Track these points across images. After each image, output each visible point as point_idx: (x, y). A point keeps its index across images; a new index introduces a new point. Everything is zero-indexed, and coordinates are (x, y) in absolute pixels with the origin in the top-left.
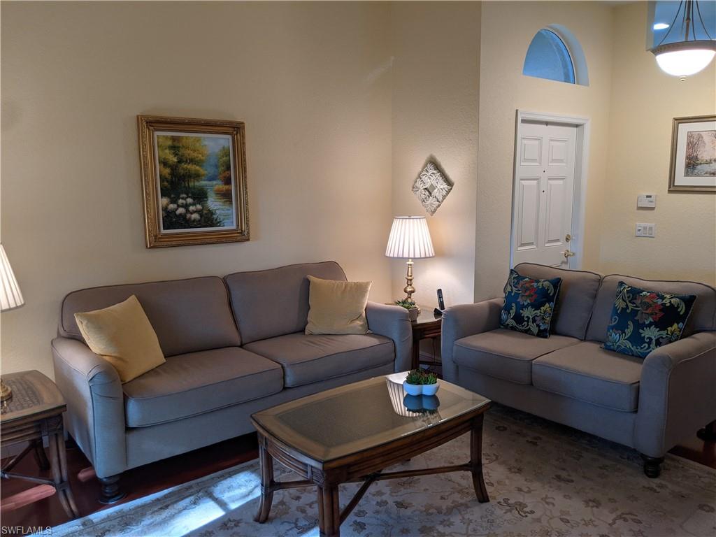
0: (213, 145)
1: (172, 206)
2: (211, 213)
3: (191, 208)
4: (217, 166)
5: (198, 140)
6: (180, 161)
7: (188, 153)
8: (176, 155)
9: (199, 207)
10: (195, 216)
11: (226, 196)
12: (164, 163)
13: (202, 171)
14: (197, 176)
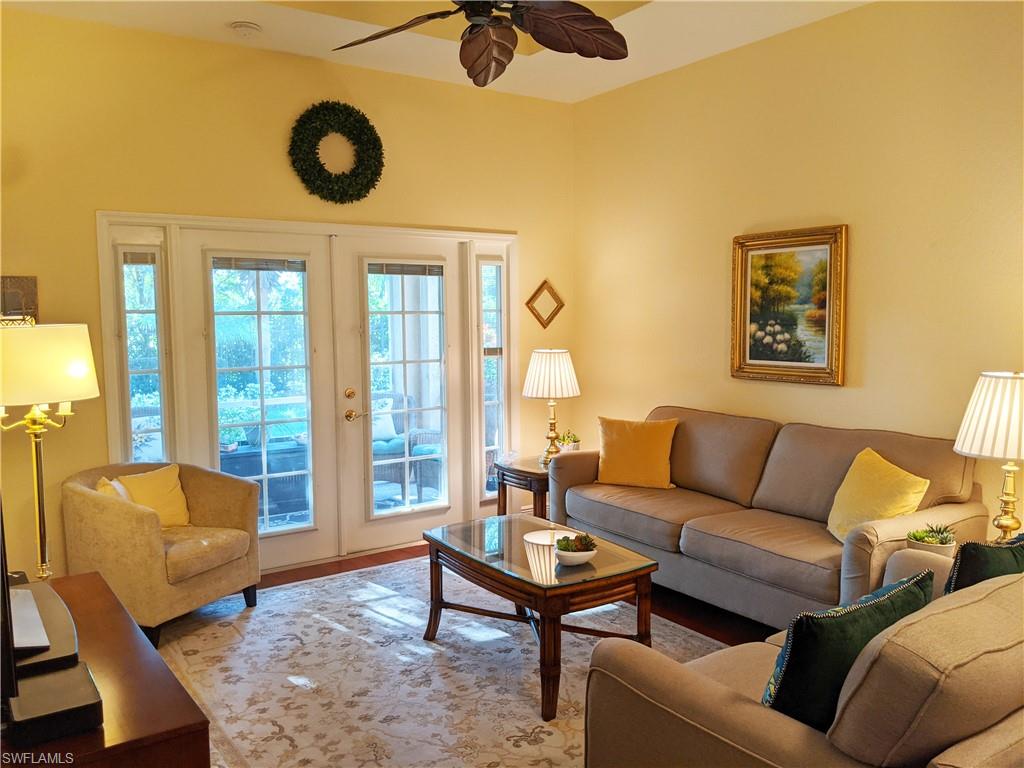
0: (807, 259)
1: (760, 334)
2: (800, 344)
3: (779, 337)
4: (810, 286)
5: (792, 255)
6: (771, 283)
7: (780, 272)
8: (768, 275)
9: (787, 336)
10: (782, 347)
11: (819, 323)
12: (756, 285)
13: (794, 293)
14: (788, 299)
